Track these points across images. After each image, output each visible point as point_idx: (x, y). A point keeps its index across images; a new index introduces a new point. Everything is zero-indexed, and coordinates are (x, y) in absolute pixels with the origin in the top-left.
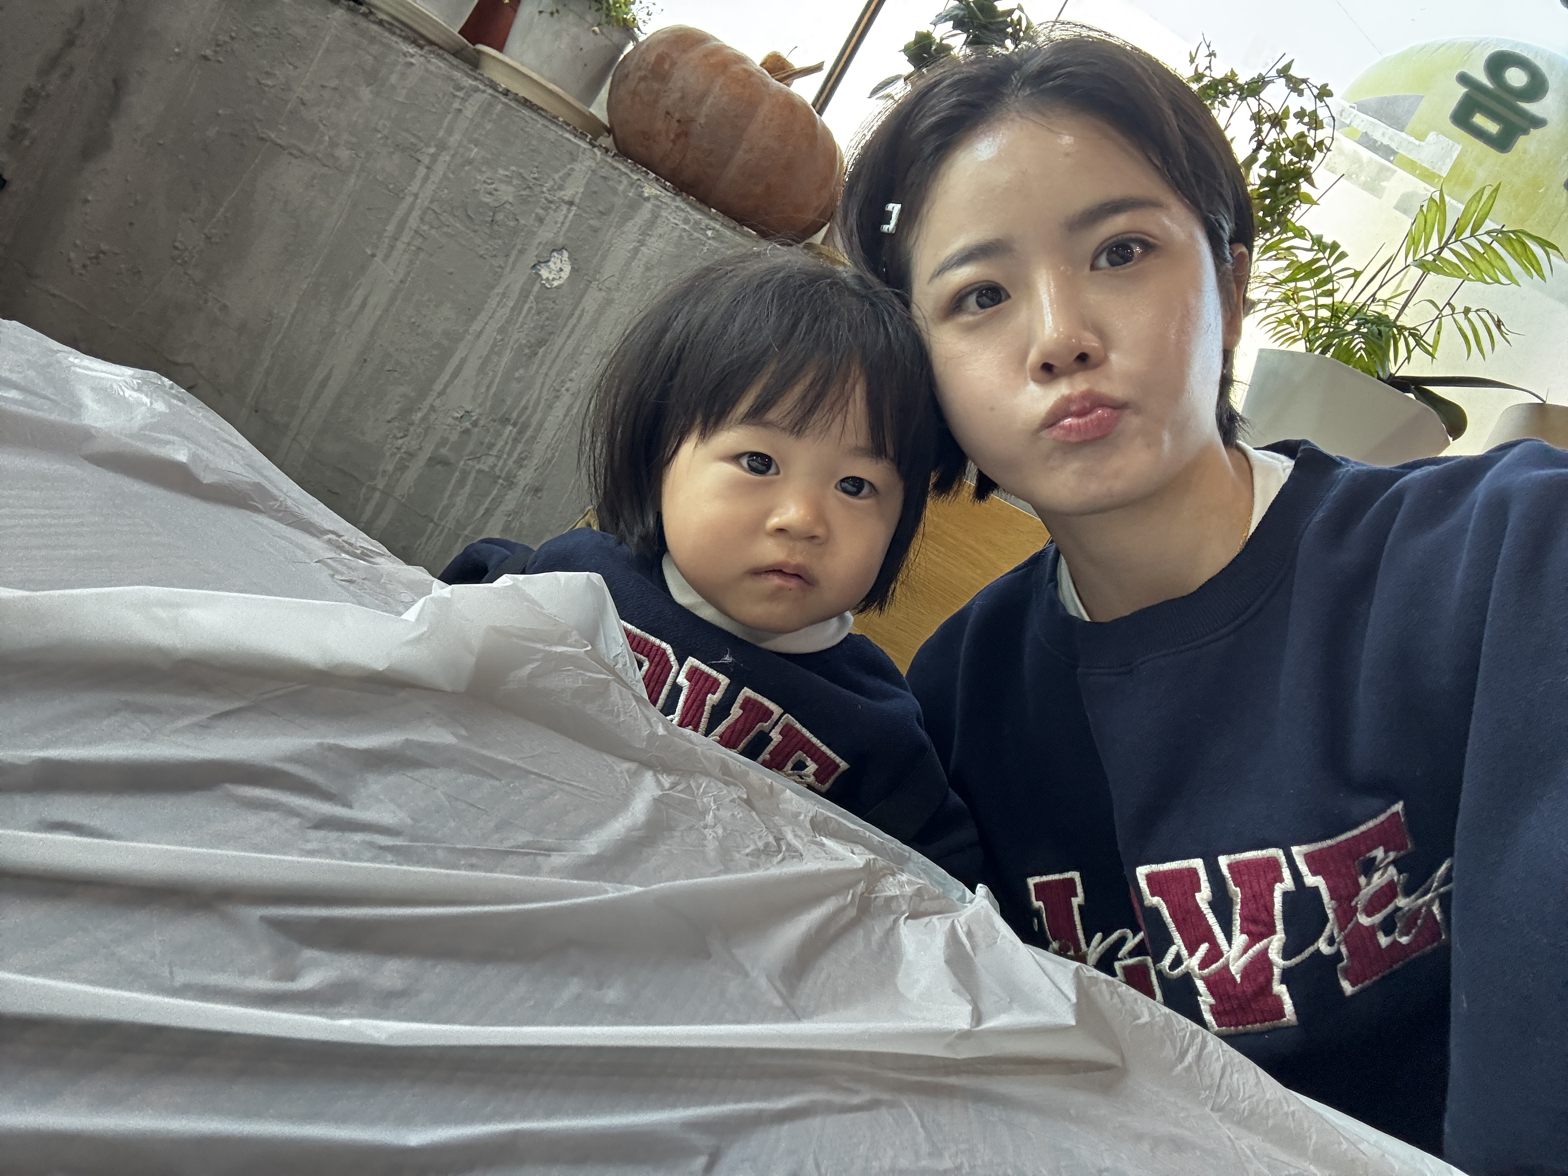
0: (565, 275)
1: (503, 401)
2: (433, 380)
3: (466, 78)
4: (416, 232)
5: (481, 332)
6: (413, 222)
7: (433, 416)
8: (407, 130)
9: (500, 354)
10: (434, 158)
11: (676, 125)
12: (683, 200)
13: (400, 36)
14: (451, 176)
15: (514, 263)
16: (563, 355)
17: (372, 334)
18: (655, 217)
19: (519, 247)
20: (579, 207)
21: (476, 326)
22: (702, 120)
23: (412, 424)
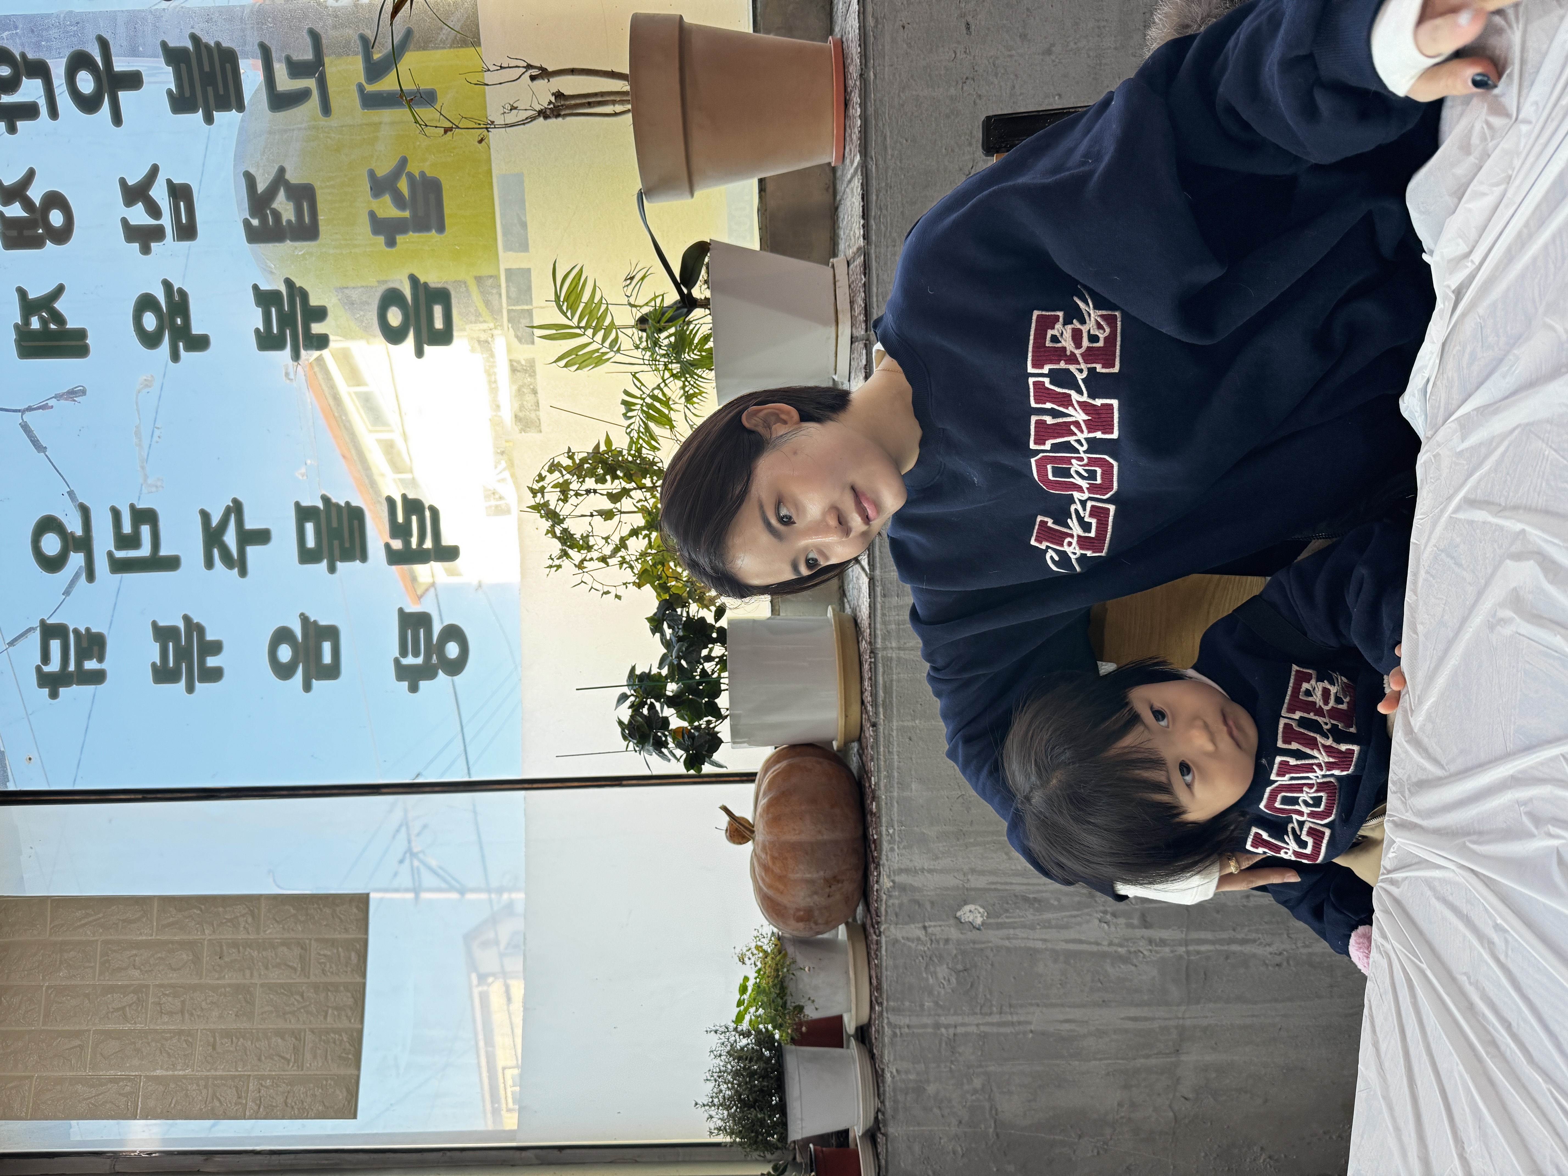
0: (971, 907)
1: (1079, 903)
2: (1092, 954)
3: (886, 1033)
4: (1001, 1013)
5: (1042, 940)
6: (995, 1018)
7: (1116, 941)
8: (939, 1051)
9: (1049, 921)
10: (947, 1027)
11: (833, 888)
12: (880, 859)
13: (884, 1086)
14: (952, 1011)
15: (984, 943)
16: (1025, 881)
17: (1083, 1006)
18: (901, 871)
19: (971, 945)
20: (924, 921)
21: (1039, 945)
22: (822, 873)
23: (1130, 952)
